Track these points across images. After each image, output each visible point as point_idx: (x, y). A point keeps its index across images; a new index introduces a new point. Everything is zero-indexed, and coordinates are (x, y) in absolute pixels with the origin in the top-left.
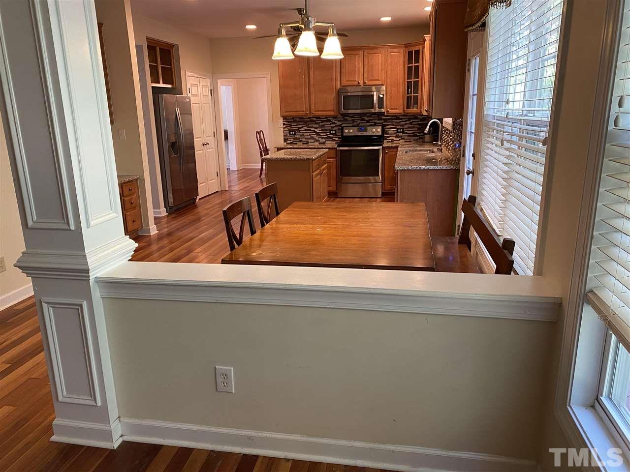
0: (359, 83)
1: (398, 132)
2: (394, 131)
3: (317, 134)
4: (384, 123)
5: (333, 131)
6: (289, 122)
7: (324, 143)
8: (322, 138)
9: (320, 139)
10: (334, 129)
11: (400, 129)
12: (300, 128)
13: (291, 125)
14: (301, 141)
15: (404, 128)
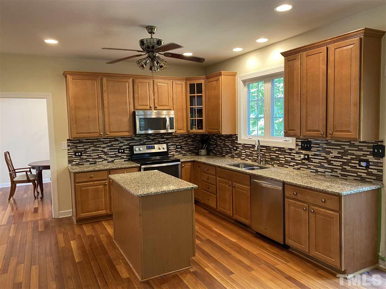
0: (151, 107)
1: (177, 148)
2: (174, 147)
3: (105, 153)
4: (166, 141)
5: (121, 150)
6: (74, 143)
7: (113, 161)
8: (111, 157)
9: (108, 158)
10: (122, 148)
11: (179, 145)
12: (87, 149)
13: (76, 147)
14: (89, 161)
15: (182, 145)
